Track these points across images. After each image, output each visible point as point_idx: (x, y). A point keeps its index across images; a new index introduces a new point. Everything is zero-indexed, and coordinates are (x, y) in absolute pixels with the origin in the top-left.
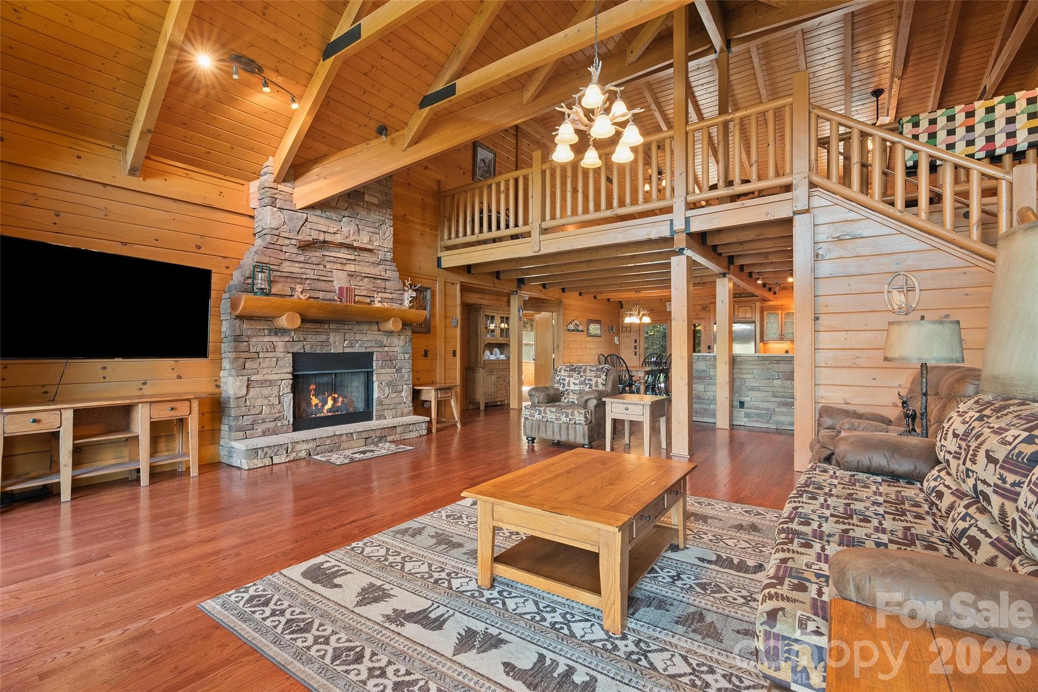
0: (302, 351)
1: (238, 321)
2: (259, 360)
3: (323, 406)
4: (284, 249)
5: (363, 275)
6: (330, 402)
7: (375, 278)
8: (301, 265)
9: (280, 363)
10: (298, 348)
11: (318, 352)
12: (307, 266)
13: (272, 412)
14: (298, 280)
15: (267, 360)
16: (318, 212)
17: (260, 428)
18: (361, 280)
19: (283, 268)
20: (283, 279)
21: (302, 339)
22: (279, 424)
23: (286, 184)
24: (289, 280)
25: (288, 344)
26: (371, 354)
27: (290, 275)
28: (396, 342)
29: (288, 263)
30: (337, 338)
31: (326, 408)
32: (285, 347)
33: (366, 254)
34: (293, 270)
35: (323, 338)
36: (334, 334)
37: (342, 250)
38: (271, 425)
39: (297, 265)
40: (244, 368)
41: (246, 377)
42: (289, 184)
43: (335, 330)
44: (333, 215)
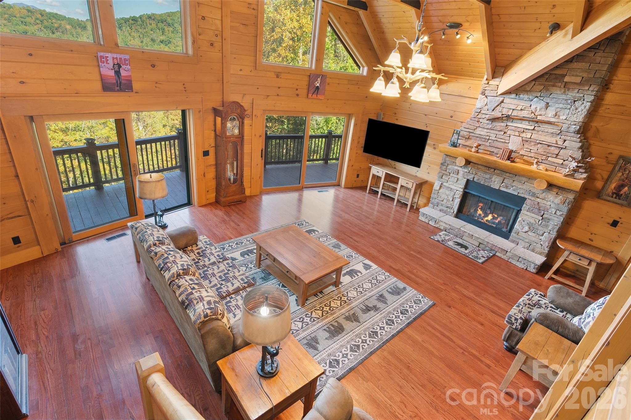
0: (472, 179)
1: (445, 155)
2: (449, 177)
3: (484, 217)
4: (481, 120)
5: (538, 141)
6: (490, 217)
7: (549, 146)
8: (488, 131)
9: (459, 182)
10: (470, 177)
11: (482, 183)
12: (492, 131)
13: (447, 203)
14: (483, 140)
15: (453, 178)
16: (513, 96)
17: (440, 207)
18: (535, 145)
19: (476, 132)
20: (474, 138)
21: (474, 173)
22: (449, 210)
23: (495, 80)
24: (478, 139)
25: (466, 174)
26: (524, 199)
27: (479, 136)
28: (551, 198)
29: (480, 129)
30: (497, 180)
31: (486, 218)
32: (464, 174)
33: (546, 126)
34: (482, 133)
35: (488, 176)
36: (496, 176)
37: (524, 122)
38: (445, 209)
39: (486, 130)
40: (442, 178)
41: (441, 182)
42: (497, 79)
43: (498, 175)
44: (526, 97)
